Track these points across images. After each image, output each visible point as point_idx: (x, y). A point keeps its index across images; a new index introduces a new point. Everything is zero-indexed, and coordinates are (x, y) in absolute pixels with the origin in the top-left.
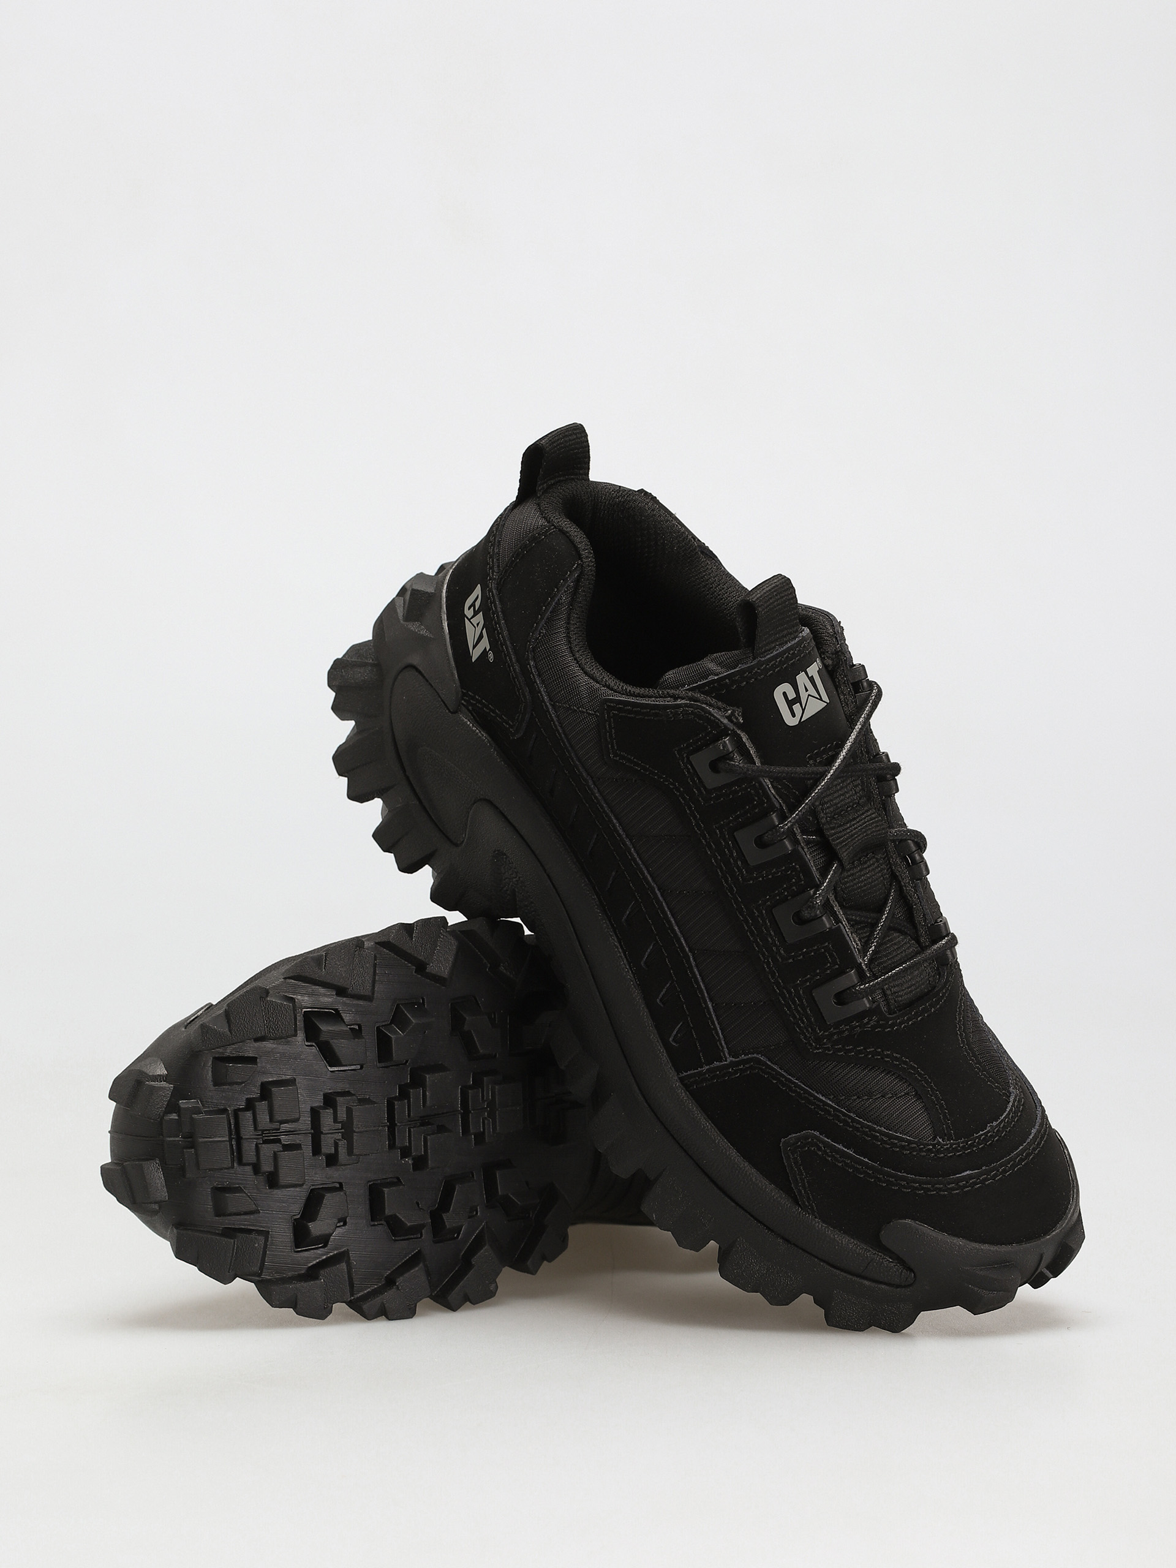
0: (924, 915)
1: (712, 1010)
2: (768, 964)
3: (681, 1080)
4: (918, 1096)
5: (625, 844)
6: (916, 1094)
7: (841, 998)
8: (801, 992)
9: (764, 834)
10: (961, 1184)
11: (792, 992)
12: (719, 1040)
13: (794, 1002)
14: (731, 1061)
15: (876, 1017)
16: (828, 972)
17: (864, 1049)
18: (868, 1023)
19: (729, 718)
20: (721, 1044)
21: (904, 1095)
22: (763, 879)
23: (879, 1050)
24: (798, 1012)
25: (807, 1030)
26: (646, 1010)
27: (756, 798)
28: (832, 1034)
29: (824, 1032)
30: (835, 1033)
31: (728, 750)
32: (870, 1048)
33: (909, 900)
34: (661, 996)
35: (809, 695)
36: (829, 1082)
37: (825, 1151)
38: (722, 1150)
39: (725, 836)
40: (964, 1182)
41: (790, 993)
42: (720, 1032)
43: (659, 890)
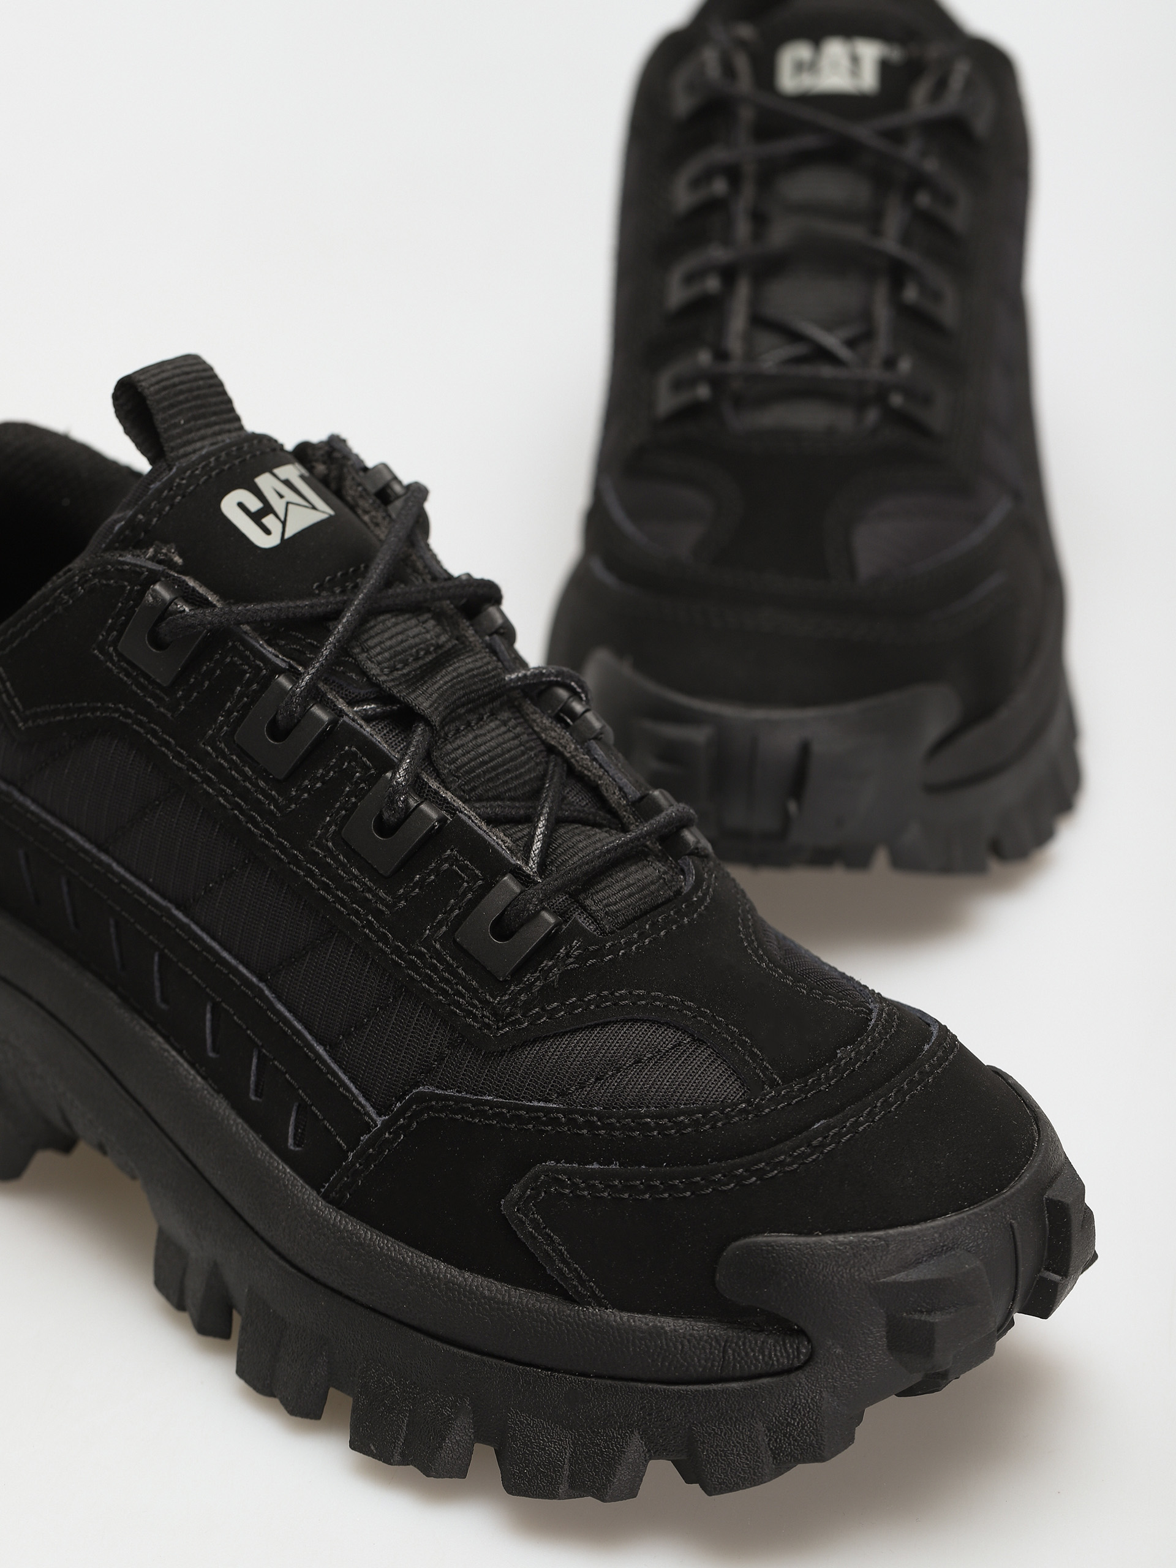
0: (621, 789)
1: (329, 1060)
2: (370, 925)
3: (325, 1197)
4: (698, 1041)
5: (100, 862)
6: (694, 1040)
7: (503, 928)
8: (438, 946)
9: (276, 714)
10: (815, 1143)
11: (423, 954)
12: (356, 1099)
13: (434, 969)
14: (383, 1121)
15: (579, 941)
16: (470, 896)
17: (578, 1000)
18: (568, 955)
19: (152, 559)
20: (359, 1103)
21: (672, 1048)
22: (309, 794)
23: (606, 993)
24: (447, 981)
25: (475, 1006)
26: (239, 1120)
27: (246, 667)
28: (515, 996)
29: (502, 996)
30: (520, 993)
31: (163, 600)
32: (588, 995)
33: (589, 777)
34: (252, 1086)
35: (288, 503)
36: (541, 1075)
37: (573, 1184)
38: (421, 1270)
39: (223, 751)
40: (820, 1139)
41: (421, 955)
42: (351, 1086)
43: (178, 908)
